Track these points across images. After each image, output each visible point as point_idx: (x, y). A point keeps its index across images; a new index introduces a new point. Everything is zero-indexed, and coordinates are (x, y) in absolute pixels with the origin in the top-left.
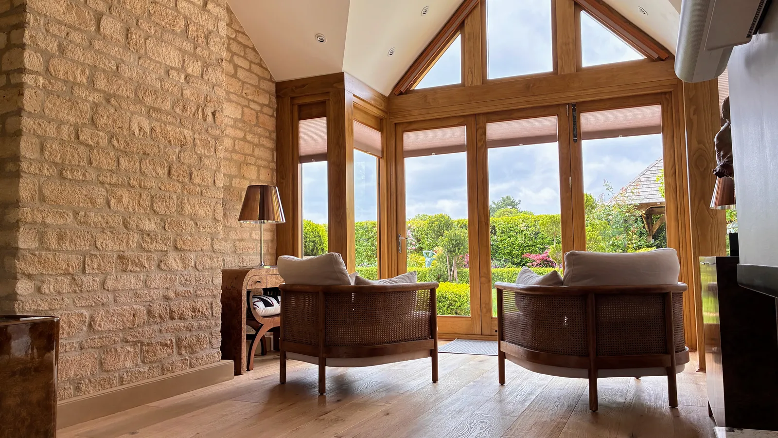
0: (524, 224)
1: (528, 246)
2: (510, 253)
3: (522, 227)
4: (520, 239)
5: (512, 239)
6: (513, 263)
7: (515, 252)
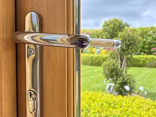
0: (152, 31)
1: (154, 43)
2: (143, 47)
3: (151, 32)
4: (149, 39)
5: (145, 39)
6: (145, 52)
7: (146, 46)
